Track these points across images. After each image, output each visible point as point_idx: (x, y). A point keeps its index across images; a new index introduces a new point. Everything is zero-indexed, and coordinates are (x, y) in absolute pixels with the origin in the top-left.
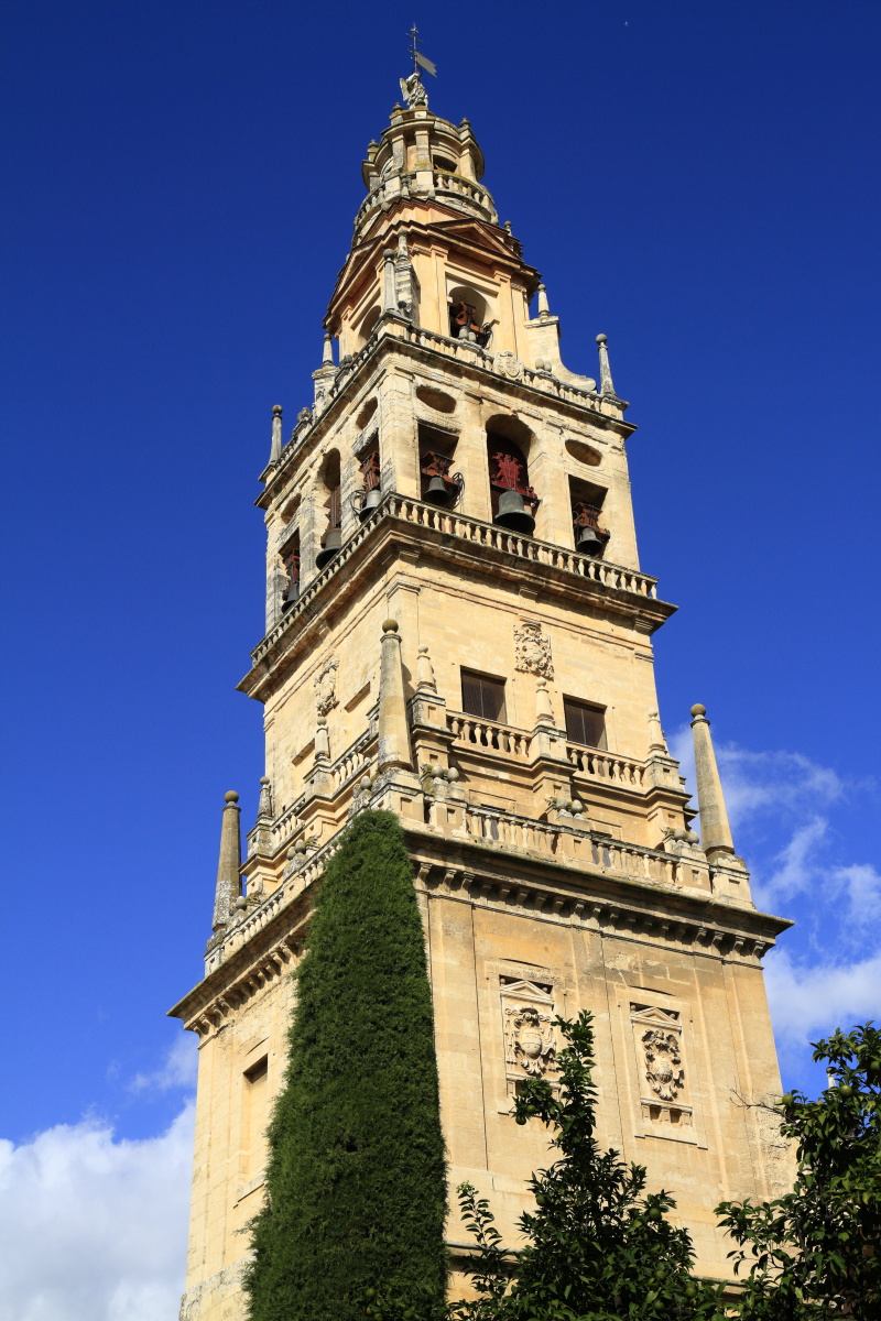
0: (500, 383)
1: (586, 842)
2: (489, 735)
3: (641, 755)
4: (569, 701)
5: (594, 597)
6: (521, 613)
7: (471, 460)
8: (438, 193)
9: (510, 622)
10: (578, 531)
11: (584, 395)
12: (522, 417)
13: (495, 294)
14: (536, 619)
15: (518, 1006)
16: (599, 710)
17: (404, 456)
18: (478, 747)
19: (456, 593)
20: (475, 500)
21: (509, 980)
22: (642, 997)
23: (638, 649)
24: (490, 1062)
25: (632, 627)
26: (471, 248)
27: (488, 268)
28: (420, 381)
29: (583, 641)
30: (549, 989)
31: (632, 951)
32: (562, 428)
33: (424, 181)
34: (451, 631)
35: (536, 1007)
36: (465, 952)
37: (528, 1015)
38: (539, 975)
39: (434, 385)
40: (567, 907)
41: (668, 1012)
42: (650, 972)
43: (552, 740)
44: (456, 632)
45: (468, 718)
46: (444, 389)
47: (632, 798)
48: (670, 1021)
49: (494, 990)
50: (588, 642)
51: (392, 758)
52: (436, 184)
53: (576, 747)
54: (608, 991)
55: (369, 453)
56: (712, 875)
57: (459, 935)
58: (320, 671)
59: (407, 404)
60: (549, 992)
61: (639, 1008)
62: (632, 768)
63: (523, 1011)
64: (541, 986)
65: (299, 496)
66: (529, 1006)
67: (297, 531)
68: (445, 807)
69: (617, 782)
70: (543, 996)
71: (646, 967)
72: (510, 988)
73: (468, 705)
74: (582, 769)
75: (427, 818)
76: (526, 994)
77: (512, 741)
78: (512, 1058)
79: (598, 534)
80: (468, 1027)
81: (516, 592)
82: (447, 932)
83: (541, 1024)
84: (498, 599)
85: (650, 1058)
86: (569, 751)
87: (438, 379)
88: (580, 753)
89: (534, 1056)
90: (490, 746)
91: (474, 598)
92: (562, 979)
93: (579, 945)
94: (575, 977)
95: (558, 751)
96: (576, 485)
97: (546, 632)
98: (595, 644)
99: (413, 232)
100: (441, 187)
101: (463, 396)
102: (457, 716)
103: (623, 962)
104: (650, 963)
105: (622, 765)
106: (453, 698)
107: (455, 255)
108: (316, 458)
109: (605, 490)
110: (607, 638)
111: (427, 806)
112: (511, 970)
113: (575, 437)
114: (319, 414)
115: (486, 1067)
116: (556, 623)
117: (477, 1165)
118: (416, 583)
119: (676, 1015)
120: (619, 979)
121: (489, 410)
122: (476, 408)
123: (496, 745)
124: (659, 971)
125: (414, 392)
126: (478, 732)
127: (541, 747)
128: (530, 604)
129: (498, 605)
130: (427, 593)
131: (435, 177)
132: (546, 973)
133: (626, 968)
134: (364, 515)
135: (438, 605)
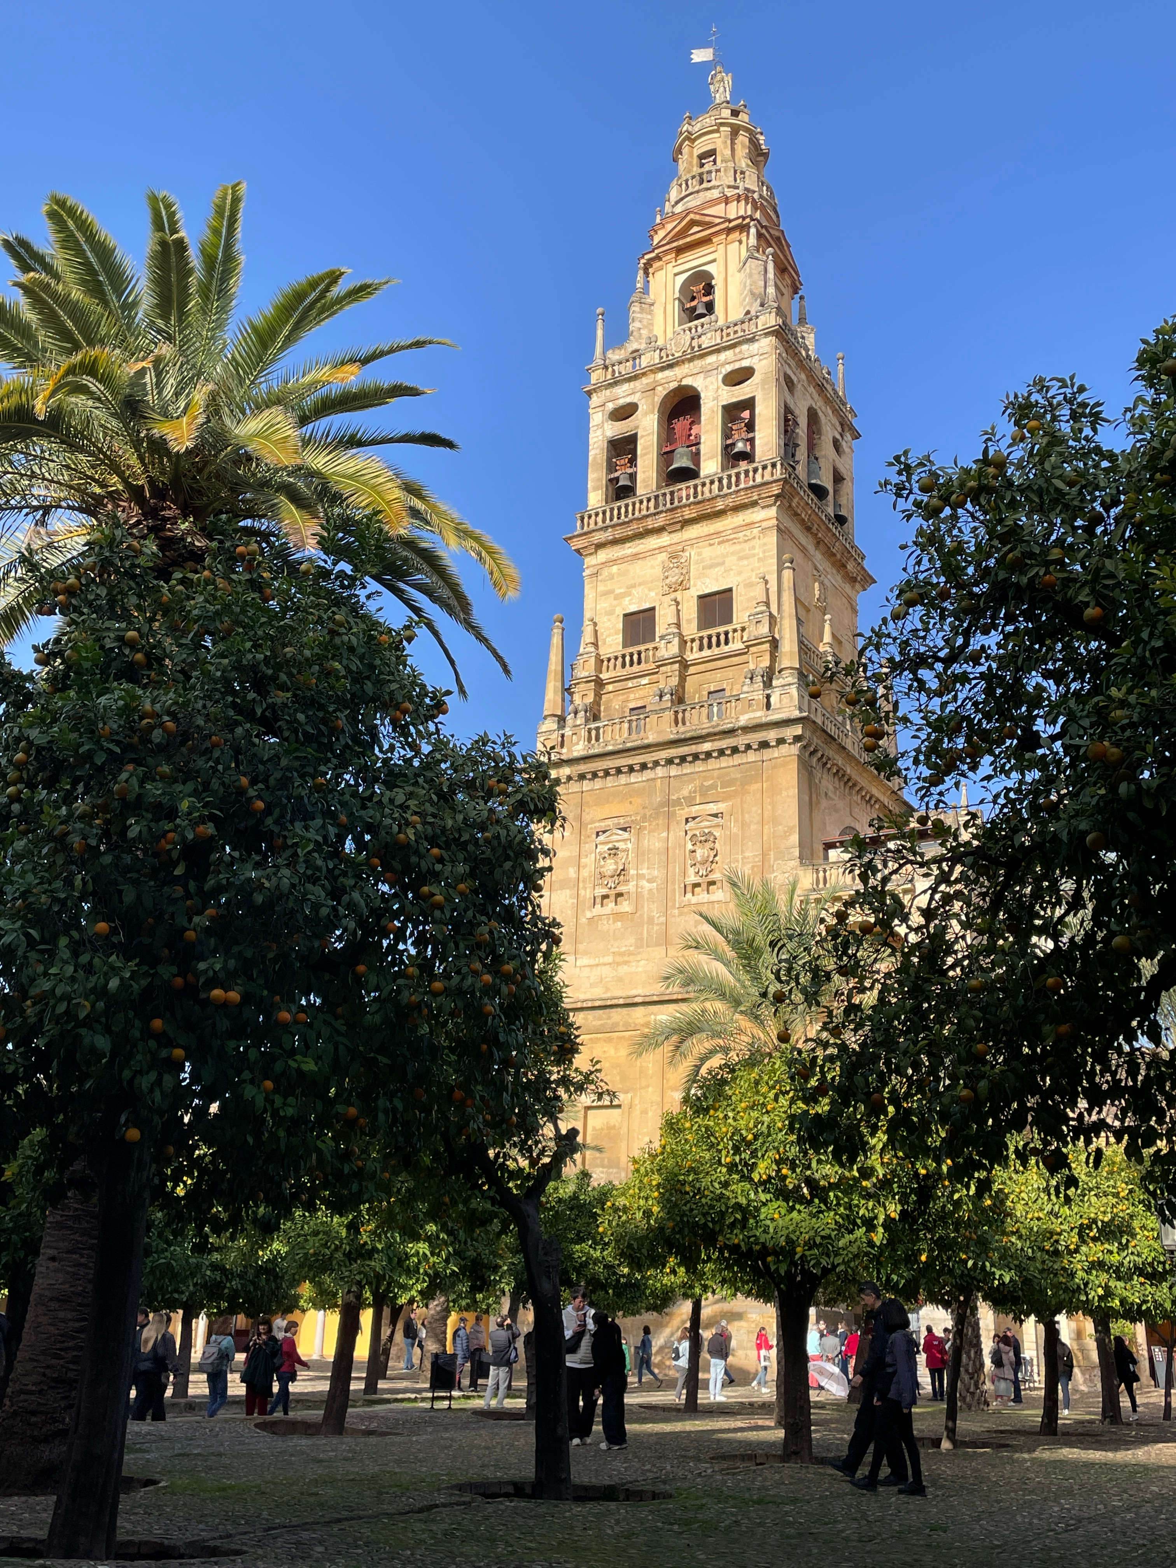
1: (667, 715)
2: (636, 657)
4: (704, 598)
5: (720, 505)
6: (668, 549)
9: (661, 560)
13: (714, 261)
14: (679, 547)
15: (606, 848)
16: (729, 592)
19: (625, 559)
20: (647, 476)
21: (603, 832)
22: (695, 810)
23: (765, 524)
24: (585, 888)
26: (690, 238)
28: (610, 406)
29: (720, 542)
30: (628, 829)
31: (693, 780)
32: (721, 366)
34: (618, 591)
35: (618, 844)
36: (577, 826)
37: (611, 852)
38: (621, 822)
39: (623, 401)
40: (643, 767)
41: (715, 815)
42: (704, 790)
43: (669, 642)
44: (622, 590)
45: (622, 653)
46: (628, 400)
48: (716, 821)
49: (591, 843)
50: (723, 541)
54: (670, 816)
60: (629, 831)
61: (695, 818)
63: (610, 849)
64: (624, 829)
66: (612, 845)
68: (571, 733)
69: (729, 647)
70: (626, 835)
71: (702, 787)
72: (602, 838)
73: (625, 642)
74: (701, 650)
75: (562, 745)
76: (614, 838)
78: (599, 882)
80: (572, 872)
83: (621, 854)
84: (654, 547)
85: (693, 852)
87: (624, 394)
89: (612, 876)
91: (636, 557)
92: (639, 818)
94: (648, 814)
96: (729, 410)
97: (686, 553)
101: (643, 395)
103: (685, 792)
104: (708, 782)
105: (735, 631)
106: (614, 642)
107: (680, 251)
109: (755, 398)
111: (563, 736)
112: (603, 825)
113: (729, 368)
115: (582, 892)
116: (697, 540)
117: (569, 954)
119: (721, 815)
120: (681, 804)
121: (661, 392)
122: (652, 398)
124: (713, 787)
125: (608, 416)
126: (627, 659)
128: (677, 537)
129: (653, 552)
130: (605, 573)
132: (627, 819)
133: (686, 795)
135: (611, 577)
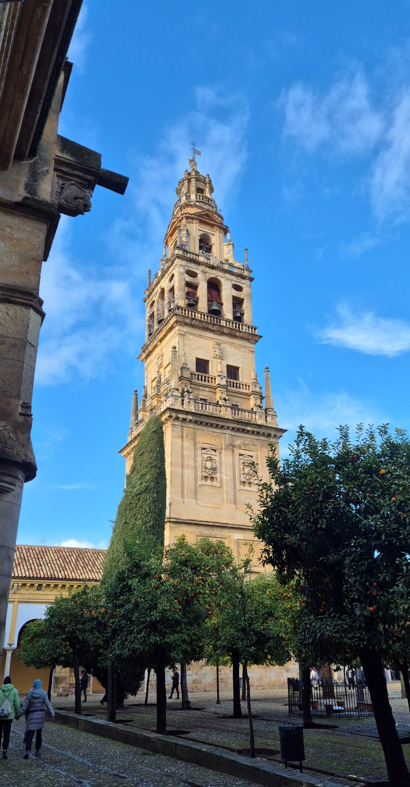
0: (213, 267)
1: (229, 409)
2: (203, 378)
3: (250, 382)
4: (228, 366)
5: (238, 334)
6: (215, 340)
7: (202, 292)
8: (197, 201)
9: (211, 343)
10: (234, 313)
11: (239, 268)
12: (219, 278)
13: (214, 235)
14: (219, 342)
15: (206, 456)
16: (237, 369)
17: (181, 293)
18: (200, 382)
19: (196, 335)
20: (203, 305)
21: (204, 449)
22: (242, 452)
23: (250, 349)
24: (197, 471)
25: (250, 342)
26: (206, 220)
27: (212, 226)
28: (187, 268)
29: (234, 348)
30: (216, 451)
31: (241, 439)
32: (232, 280)
33: (193, 197)
34: (193, 347)
35: (211, 456)
36: (193, 442)
37: (209, 458)
38: (212, 447)
39: (191, 269)
40: (222, 427)
41: (250, 456)
42: (245, 445)
43: (222, 379)
44: (195, 347)
45: (197, 373)
46: (195, 270)
47: (246, 394)
48: (251, 459)
49: (199, 452)
50: (235, 348)
51: (173, 387)
52: (197, 198)
53: (229, 380)
54: (233, 451)
55: (172, 290)
56: (266, 417)
57: (190, 437)
58: (158, 357)
59: (183, 276)
60: (216, 452)
61: (242, 455)
62: (246, 385)
63: (208, 457)
64: (213, 450)
65: (154, 301)
66: (209, 456)
67: (153, 312)
68: (188, 401)
69: (241, 390)
70: (214, 453)
71: (244, 443)
72: (204, 451)
73: (197, 370)
74: (230, 386)
75: (183, 404)
76: (209, 453)
77: (210, 379)
78: (204, 470)
79: (241, 314)
80: (192, 462)
81: (215, 334)
82: (187, 436)
83: (213, 461)
84: (208, 336)
85: (243, 468)
86: (227, 381)
87: (193, 267)
88: (230, 382)
89: (210, 469)
90: (203, 381)
91: (200, 336)
92: (220, 448)
93: (225, 438)
94: (223, 447)
95: (224, 382)
96: (235, 298)
97: (223, 346)
98: (237, 348)
99: (188, 216)
100: (198, 200)
101: (200, 272)
102: (194, 373)
103: (238, 442)
104: (245, 442)
105: (243, 385)
106: (193, 367)
107: (201, 222)
108: (158, 289)
109: (243, 300)
110: (241, 346)
111: (183, 401)
112: (204, 446)
113: (235, 283)
114: (159, 275)
115: (196, 473)
116: (226, 342)
117: (192, 499)
118: (183, 333)
119: (252, 457)
120: (236, 448)
121: (209, 276)
122: (204, 276)
123: (205, 381)
124: (248, 444)
125: (185, 272)
126: (200, 377)
127: (218, 381)
128: (218, 337)
130: (188, 336)
131: (196, 195)
132: (215, 446)
133: (238, 444)
134: (170, 311)
135: (190, 340)
